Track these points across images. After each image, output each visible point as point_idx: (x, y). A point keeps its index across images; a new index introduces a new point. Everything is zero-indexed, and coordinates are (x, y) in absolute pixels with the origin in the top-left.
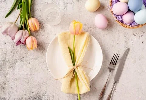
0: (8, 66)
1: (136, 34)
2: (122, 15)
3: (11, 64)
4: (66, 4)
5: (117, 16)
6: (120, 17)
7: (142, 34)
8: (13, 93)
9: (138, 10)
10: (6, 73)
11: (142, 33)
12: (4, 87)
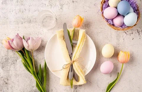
0: (10, 63)
1: (127, 32)
2: (113, 19)
3: (12, 61)
4: (62, 5)
5: (108, 20)
6: (110, 21)
7: (132, 32)
8: (15, 88)
9: (127, 13)
10: (8, 69)
11: (132, 30)
12: (7, 82)
